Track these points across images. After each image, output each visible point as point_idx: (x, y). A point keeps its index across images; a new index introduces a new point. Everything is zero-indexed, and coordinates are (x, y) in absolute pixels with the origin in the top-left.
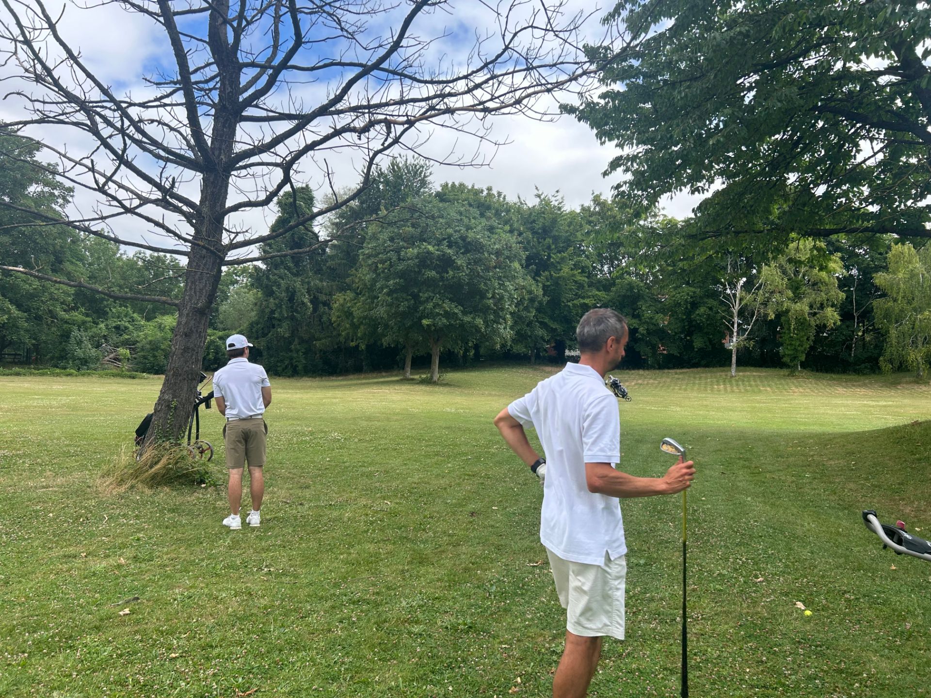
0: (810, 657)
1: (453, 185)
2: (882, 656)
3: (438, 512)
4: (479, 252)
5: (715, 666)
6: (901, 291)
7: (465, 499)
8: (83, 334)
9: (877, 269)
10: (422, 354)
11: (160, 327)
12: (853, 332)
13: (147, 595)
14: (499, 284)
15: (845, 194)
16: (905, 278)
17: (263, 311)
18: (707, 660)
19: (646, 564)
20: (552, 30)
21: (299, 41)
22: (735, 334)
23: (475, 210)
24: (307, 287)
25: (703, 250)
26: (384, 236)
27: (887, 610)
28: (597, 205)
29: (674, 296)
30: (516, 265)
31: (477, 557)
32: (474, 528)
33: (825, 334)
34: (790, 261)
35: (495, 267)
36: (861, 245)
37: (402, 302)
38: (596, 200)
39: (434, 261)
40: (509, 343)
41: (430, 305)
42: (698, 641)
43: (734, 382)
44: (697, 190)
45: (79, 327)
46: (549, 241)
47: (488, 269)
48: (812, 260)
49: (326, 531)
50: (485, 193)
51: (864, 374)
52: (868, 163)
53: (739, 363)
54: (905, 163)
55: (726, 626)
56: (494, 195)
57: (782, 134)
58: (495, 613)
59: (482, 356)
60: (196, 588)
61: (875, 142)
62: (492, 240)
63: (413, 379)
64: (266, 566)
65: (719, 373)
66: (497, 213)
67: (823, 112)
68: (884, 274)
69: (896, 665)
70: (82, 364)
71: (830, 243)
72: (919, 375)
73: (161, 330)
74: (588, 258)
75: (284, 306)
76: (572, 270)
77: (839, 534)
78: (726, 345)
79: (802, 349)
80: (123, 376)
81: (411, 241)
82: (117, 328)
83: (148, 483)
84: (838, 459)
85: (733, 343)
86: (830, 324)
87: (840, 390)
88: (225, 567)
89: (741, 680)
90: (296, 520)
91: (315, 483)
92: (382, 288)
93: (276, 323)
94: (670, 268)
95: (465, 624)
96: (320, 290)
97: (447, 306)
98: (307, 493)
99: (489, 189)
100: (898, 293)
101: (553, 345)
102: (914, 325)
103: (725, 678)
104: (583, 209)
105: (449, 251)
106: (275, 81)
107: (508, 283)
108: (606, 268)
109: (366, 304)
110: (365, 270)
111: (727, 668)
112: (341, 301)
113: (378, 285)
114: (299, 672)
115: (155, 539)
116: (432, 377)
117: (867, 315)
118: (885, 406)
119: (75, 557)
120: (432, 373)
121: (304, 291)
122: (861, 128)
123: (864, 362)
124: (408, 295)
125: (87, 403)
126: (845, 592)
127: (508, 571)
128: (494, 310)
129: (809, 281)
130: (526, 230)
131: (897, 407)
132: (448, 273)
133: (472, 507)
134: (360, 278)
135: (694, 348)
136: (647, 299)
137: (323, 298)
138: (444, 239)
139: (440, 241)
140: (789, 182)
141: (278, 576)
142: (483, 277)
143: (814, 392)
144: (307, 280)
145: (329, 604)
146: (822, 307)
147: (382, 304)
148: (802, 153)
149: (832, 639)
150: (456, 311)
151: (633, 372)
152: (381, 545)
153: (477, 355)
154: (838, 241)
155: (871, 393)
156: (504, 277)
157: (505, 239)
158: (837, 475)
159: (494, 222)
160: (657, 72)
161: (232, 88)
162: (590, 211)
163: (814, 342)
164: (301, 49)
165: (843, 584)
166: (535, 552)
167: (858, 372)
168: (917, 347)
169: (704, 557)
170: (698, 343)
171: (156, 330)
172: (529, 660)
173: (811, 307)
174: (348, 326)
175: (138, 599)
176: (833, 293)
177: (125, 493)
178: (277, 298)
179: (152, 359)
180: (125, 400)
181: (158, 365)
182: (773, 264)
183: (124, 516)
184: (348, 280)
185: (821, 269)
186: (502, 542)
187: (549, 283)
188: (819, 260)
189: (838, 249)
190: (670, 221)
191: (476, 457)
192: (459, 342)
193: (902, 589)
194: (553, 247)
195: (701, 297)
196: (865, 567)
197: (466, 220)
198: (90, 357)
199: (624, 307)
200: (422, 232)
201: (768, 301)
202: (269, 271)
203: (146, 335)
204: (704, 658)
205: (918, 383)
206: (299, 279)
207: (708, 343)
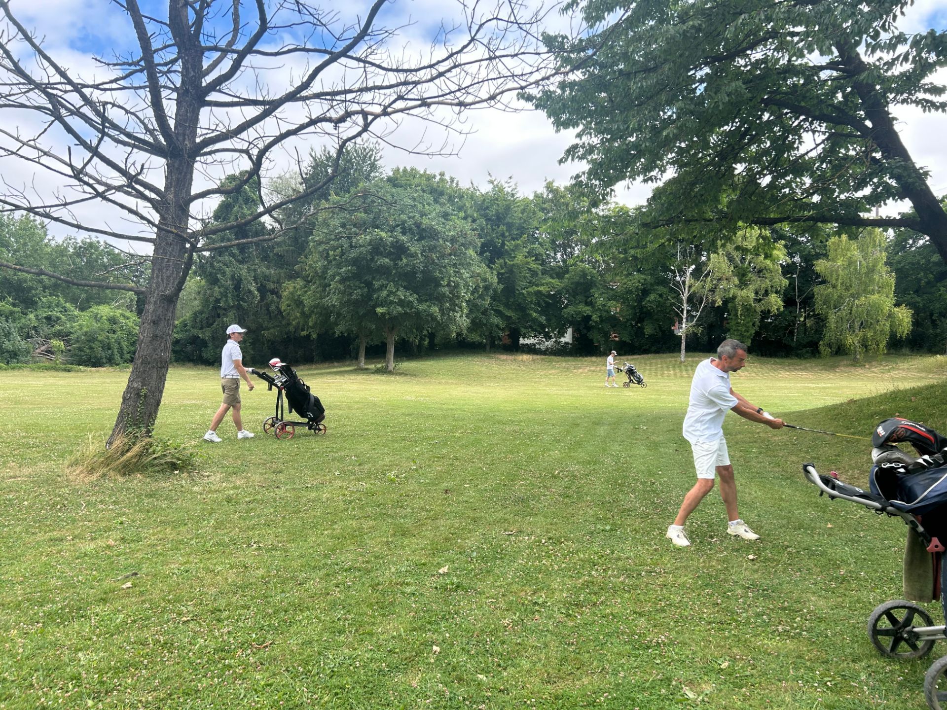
0: (758, 599)
1: (405, 170)
2: (820, 596)
3: (413, 491)
4: (434, 239)
5: (677, 608)
6: (840, 277)
7: (437, 478)
8: (12, 325)
9: (818, 256)
10: (377, 343)
11: (96, 317)
12: (795, 317)
13: (144, 570)
14: (454, 271)
15: (788, 185)
16: (843, 265)
17: (207, 300)
18: (670, 605)
19: (611, 530)
20: (517, 23)
21: (264, 26)
22: (684, 320)
23: (429, 196)
24: (253, 275)
25: (656, 237)
26: (335, 222)
27: (823, 560)
28: (550, 191)
29: (625, 284)
30: (471, 252)
31: (456, 528)
32: (449, 504)
33: (769, 321)
34: (738, 248)
35: (450, 255)
36: (803, 233)
37: (356, 290)
38: (549, 187)
39: (388, 248)
40: (465, 332)
41: (384, 293)
42: (662, 590)
43: (683, 368)
44: (651, 179)
45: (7, 317)
46: (503, 228)
47: (443, 256)
48: (758, 248)
49: (307, 510)
50: (438, 178)
51: (805, 358)
52: (811, 155)
53: (689, 349)
54: (844, 155)
55: (686, 578)
56: (446, 180)
57: (730, 124)
58: (479, 575)
59: (436, 345)
60: (191, 563)
61: (817, 134)
62: (447, 227)
63: (367, 369)
64: (255, 543)
65: (668, 358)
66: (451, 199)
67: (768, 105)
68: (825, 261)
69: (832, 602)
70: (11, 357)
71: (774, 231)
72: (855, 358)
73: (97, 320)
74: (542, 246)
75: (229, 295)
76: (526, 257)
77: (782, 500)
78: (676, 332)
79: (748, 334)
80: (56, 369)
81: (362, 226)
82: (48, 318)
83: (120, 470)
84: (782, 436)
85: (682, 330)
86: (774, 309)
87: (784, 374)
88: (215, 545)
89: (700, 618)
90: (275, 501)
91: (287, 468)
92: (334, 276)
93: (221, 312)
94: (622, 256)
95: (453, 584)
96: (267, 278)
97: (401, 294)
98: (282, 477)
99: (442, 174)
100: (837, 280)
101: (506, 334)
102: (851, 310)
103: (687, 618)
104: (536, 196)
105: (404, 238)
106: (240, 66)
107: (464, 271)
108: (559, 255)
109: (318, 292)
110: (316, 257)
111: (688, 610)
112: (291, 289)
113: (330, 273)
114: (307, 627)
115: (138, 522)
116: (387, 366)
117: (808, 301)
118: (824, 388)
119: (62, 540)
120: (388, 362)
121: (251, 279)
122: (804, 120)
123: (805, 347)
124: (361, 283)
125: (28, 396)
126: (788, 547)
127: (485, 539)
128: (450, 298)
129: (754, 268)
130: (479, 217)
131: (834, 388)
132: (401, 260)
133: (444, 485)
134: (311, 266)
135: (645, 334)
136: (600, 286)
137: (271, 286)
138: (398, 226)
139: (394, 228)
140: (736, 172)
141: (268, 550)
142: (438, 265)
143: (759, 376)
144: (253, 267)
145: (324, 571)
146: (766, 293)
147: (334, 292)
148: (750, 143)
149: (777, 585)
150: (411, 299)
151: (586, 359)
152: (363, 520)
153: (432, 344)
154: (781, 229)
155: (811, 376)
156: (459, 265)
157: (458, 225)
158: (781, 449)
159: (449, 208)
160: (613, 62)
161: (194, 72)
162: (543, 198)
163: (760, 327)
164: (266, 34)
165: (786, 540)
166: (509, 523)
167: (799, 356)
168: (854, 331)
169: (663, 522)
170: (648, 330)
171: (91, 320)
172: (514, 611)
173: (757, 293)
174: (298, 315)
175: (136, 574)
176: (777, 280)
177: (97, 480)
178: (222, 286)
179: (88, 351)
180: (68, 393)
181: (95, 357)
182: (720, 251)
183: (101, 502)
184: (296, 267)
185: (766, 257)
186: (478, 515)
187: (503, 271)
188: (765, 248)
189: (782, 237)
190: (622, 209)
191: (443, 441)
192: (415, 331)
193: (837, 543)
194: (507, 234)
195: (651, 284)
196: (805, 526)
197: (420, 206)
198: (19, 350)
199: (577, 295)
200: (375, 218)
201: (715, 288)
202: (212, 258)
203: (80, 326)
204: (668, 603)
205: (855, 366)
206: (245, 267)
207: (658, 330)
